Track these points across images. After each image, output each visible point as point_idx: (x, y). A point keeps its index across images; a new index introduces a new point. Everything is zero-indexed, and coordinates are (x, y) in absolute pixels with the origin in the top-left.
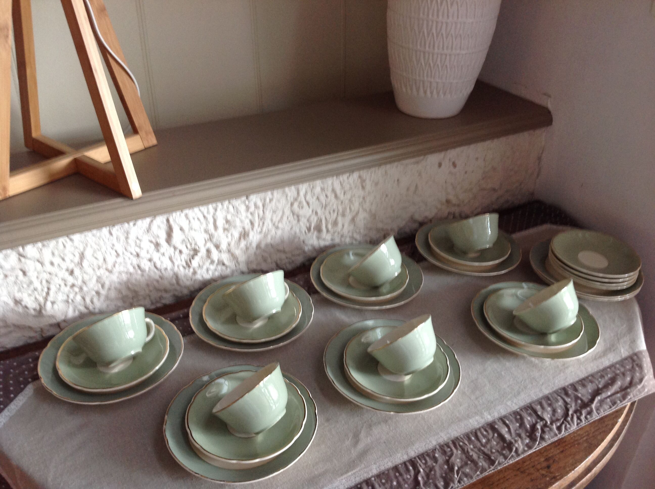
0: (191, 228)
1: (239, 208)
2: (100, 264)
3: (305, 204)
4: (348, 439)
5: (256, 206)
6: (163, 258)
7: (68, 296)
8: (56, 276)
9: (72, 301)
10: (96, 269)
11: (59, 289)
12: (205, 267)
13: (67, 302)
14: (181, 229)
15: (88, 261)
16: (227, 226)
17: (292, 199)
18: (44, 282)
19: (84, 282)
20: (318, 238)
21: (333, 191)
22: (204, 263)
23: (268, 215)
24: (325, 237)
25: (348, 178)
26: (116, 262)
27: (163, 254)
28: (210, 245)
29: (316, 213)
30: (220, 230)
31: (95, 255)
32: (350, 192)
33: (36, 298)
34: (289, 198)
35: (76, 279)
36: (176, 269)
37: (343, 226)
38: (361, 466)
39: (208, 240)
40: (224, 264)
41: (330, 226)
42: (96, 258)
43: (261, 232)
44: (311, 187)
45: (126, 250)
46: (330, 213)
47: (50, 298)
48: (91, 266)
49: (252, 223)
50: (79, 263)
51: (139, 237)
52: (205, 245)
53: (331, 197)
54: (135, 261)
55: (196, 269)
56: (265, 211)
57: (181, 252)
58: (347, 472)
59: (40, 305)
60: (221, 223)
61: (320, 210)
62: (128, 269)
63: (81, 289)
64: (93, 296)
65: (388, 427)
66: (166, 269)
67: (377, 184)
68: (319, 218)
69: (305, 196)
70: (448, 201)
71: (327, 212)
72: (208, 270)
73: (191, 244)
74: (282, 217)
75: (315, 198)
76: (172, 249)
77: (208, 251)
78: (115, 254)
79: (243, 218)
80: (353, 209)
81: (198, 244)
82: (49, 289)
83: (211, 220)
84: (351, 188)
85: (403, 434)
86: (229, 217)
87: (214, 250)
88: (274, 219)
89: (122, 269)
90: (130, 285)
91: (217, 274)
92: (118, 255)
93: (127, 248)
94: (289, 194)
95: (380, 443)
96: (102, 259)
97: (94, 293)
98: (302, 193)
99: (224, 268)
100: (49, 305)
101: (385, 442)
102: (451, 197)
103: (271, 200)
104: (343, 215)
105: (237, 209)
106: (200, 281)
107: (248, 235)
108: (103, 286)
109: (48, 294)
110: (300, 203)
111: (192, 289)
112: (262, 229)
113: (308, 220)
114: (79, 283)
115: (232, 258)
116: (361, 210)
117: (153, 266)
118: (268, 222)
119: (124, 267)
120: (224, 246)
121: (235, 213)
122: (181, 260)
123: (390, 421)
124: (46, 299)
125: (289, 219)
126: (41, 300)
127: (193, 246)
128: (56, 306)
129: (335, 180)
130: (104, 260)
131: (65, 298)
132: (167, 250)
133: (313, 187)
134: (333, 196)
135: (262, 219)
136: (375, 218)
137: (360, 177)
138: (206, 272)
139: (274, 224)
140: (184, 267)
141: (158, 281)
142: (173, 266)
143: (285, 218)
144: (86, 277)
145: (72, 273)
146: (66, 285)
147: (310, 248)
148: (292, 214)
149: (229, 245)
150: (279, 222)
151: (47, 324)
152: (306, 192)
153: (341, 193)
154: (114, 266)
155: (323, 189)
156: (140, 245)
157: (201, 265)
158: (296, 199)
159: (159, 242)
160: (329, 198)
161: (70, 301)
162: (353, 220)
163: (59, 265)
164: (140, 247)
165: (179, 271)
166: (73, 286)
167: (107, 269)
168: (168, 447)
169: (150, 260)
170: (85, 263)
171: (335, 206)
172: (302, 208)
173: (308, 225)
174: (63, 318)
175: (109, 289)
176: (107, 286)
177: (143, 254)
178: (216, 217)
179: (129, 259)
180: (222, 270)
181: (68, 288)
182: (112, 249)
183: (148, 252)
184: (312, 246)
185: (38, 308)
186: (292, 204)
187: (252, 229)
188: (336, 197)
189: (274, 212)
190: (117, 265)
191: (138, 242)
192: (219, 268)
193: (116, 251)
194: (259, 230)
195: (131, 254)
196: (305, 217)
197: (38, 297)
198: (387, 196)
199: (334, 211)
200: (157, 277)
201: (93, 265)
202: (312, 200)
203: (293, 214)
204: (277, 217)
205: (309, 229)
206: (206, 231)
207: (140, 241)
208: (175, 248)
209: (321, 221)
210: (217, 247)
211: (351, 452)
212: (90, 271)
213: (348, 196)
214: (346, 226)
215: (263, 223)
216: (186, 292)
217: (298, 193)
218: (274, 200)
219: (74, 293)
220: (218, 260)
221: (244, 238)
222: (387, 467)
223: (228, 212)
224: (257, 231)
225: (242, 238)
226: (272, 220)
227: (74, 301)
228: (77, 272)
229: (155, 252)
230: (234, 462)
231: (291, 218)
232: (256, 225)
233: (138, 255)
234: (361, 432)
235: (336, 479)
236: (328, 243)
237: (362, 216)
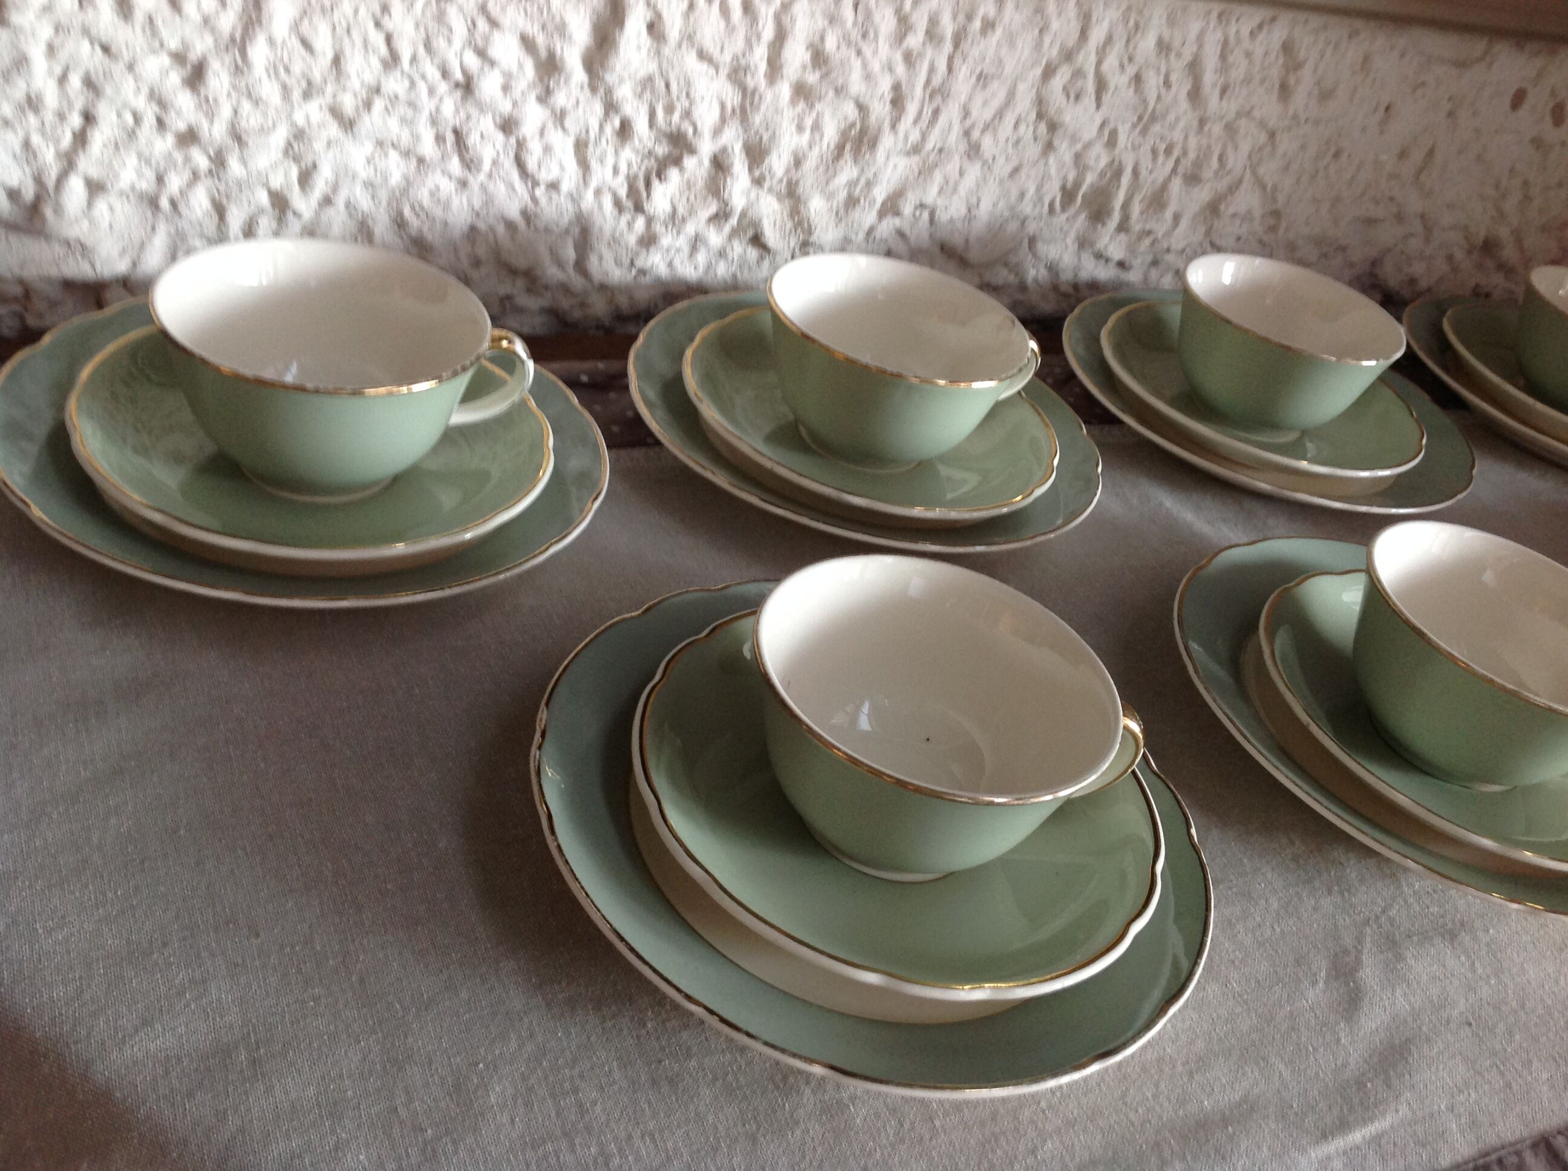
0: (689, 38)
1: (877, 18)
2: (317, 76)
3: (1090, 86)
4: (1314, 983)
5: (932, 34)
6: (555, 136)
7: (160, 180)
8: (131, 67)
9: (173, 204)
10: (296, 95)
11: (132, 135)
12: (690, 229)
13: (153, 203)
14: (654, 28)
15: (271, 42)
16: (812, 78)
17: (1055, 52)
18: (75, 81)
19: (237, 137)
20: (1083, 243)
21: (1194, 68)
22: (692, 212)
23: (962, 84)
24: (1106, 247)
25: (1252, 34)
26: (378, 91)
27: (560, 117)
28: (733, 139)
29: (1112, 142)
30: (785, 90)
31: (305, 28)
32: (1244, 92)
33: (27, 145)
34: (1047, 40)
35: (209, 108)
36: (588, 200)
37: (1177, 218)
38: (1397, 1111)
39: (734, 111)
40: (757, 241)
41: (1136, 209)
42: (306, 44)
43: (916, 149)
44: (1132, 23)
45: (428, 46)
46: (1154, 152)
47: (88, 164)
48: (277, 74)
49: (897, 101)
50: (233, 39)
51: (491, 6)
52: (717, 132)
53: (1181, 87)
54: (449, 107)
55: (658, 228)
56: (957, 62)
57: (625, 131)
58: (1343, 1126)
59: (39, 180)
60: (796, 55)
61: (1128, 126)
62: (416, 138)
63: (219, 161)
64: (261, 211)
65: (1463, 958)
66: (554, 186)
67: (1325, 95)
68: (1116, 163)
69: (1101, 54)
70: (1489, 247)
71: (1146, 148)
72: (696, 243)
73: (669, 109)
74: (1000, 114)
75: (1131, 70)
76: (598, 108)
77: (720, 164)
78: (383, 50)
79: (876, 66)
80: (1230, 163)
81: (696, 114)
82: (89, 118)
83: (768, 33)
84: (1247, 80)
85: (1532, 1000)
86: (831, 44)
87: (739, 166)
88: (975, 113)
89: (394, 127)
90: (407, 212)
91: (722, 270)
92: (392, 60)
93: (435, 44)
94: (1055, 25)
95: (1448, 1022)
96: (330, 55)
97: (263, 198)
98: (1097, 35)
99: (753, 253)
100: (76, 187)
101: (1470, 1025)
102: (1504, 233)
103: (988, 26)
104: (1193, 179)
105: (869, 15)
106: (659, 281)
107: (873, 144)
108: (305, 179)
109: (81, 139)
110: (1078, 74)
111: (623, 301)
112: (924, 137)
113: (1078, 157)
114: (217, 132)
115: (789, 225)
116: (1248, 174)
117: (512, 155)
118: (951, 113)
119: (403, 120)
120: (778, 163)
121: (855, 35)
122: (616, 171)
123: (1465, 938)
124: (68, 163)
125: (1022, 128)
126: (48, 156)
127: (676, 117)
128: (101, 207)
129: (1212, 26)
130: (337, 61)
131: (147, 184)
132: (578, 102)
133: (1137, 26)
134: (1187, 86)
135: (938, 93)
136: (1273, 229)
137: (1287, 48)
138: (686, 250)
139: (967, 133)
140: (618, 204)
141: (510, 226)
142: (581, 181)
143: (1010, 119)
144: (251, 118)
145: (196, 76)
146: (161, 123)
147: (1043, 274)
148: (1033, 115)
149: (798, 162)
150: (986, 128)
151: (53, 272)
152: (1109, 40)
153: (1214, 85)
154: (368, 105)
155: (1163, 47)
156: (487, 39)
157: (681, 210)
158: (1068, 56)
159: (558, 52)
160: (1174, 89)
161: (164, 203)
162: (1213, 209)
163: (151, 19)
164: (481, 53)
165: (596, 210)
166: (189, 138)
167: (335, 112)
168: (552, 846)
169: (508, 126)
170: (259, 52)
171: (1177, 135)
172: (1078, 97)
173: (1071, 177)
174: (121, 267)
175: (327, 201)
176: (320, 185)
177: (489, 85)
178: (786, 20)
179: (431, 91)
180: (743, 263)
181: (170, 140)
182: (378, 25)
183: (506, 88)
184: (1052, 268)
185: (29, 192)
186: (1049, 72)
187: (893, 126)
188: (1195, 95)
189: (983, 79)
190: (379, 104)
191: (482, 25)
192: (738, 248)
193: (389, 39)
194: (915, 136)
195: (445, 74)
196: (1074, 139)
197: (36, 139)
198: (1337, 155)
199: (1168, 151)
200: (513, 211)
201: (287, 70)
202: (1118, 80)
203: (1040, 116)
204: (985, 103)
205: (1068, 195)
206: (738, 74)
207: (494, 23)
208: (611, 106)
209: (1118, 173)
210: (756, 154)
211: (1338, 1040)
212: (270, 91)
213: (1231, 106)
214: (1184, 224)
215: (936, 113)
216: (599, 307)
217: (1084, 34)
218: (999, 31)
219: (187, 175)
220: (743, 215)
221: (857, 153)
222: (1509, 1137)
223: (833, 19)
224: (906, 137)
225: (848, 147)
226: (966, 113)
227: (182, 207)
228: (219, 79)
229: (532, 98)
230: (871, 978)
231: (1026, 131)
232: (911, 109)
233: (467, 87)
234: (1358, 960)
235: (1303, 1151)
236: (1104, 273)
237: (1247, 200)
